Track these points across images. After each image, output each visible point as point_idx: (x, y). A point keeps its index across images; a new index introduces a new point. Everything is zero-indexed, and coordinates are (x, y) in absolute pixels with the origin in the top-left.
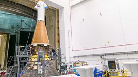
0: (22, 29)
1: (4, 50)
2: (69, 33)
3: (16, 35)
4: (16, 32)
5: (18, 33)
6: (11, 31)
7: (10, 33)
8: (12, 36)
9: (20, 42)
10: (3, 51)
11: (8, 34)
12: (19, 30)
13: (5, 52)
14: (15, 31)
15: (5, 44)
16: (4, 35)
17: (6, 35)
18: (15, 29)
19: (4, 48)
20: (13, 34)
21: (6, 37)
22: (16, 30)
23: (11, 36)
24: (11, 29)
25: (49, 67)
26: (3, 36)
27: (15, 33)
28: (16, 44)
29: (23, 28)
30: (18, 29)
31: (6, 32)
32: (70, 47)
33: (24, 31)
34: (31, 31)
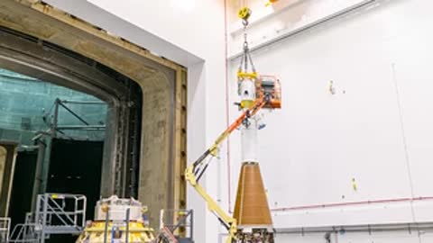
0: (58, 129)
3: (36, 150)
4: (36, 142)
5: (46, 146)
7: (16, 144)
8: (22, 155)
9: (49, 176)
11: (10, 148)
12: (48, 134)
14: (36, 138)
17: (5, 150)
18: (33, 132)
20: (26, 147)
21: (4, 158)
22: (36, 134)
23: (19, 153)
24: (19, 128)
27: (36, 144)
28: (36, 183)
29: (63, 129)
30: (43, 130)
31: (3, 140)
32: (222, 200)
33: (65, 138)
34: (91, 140)
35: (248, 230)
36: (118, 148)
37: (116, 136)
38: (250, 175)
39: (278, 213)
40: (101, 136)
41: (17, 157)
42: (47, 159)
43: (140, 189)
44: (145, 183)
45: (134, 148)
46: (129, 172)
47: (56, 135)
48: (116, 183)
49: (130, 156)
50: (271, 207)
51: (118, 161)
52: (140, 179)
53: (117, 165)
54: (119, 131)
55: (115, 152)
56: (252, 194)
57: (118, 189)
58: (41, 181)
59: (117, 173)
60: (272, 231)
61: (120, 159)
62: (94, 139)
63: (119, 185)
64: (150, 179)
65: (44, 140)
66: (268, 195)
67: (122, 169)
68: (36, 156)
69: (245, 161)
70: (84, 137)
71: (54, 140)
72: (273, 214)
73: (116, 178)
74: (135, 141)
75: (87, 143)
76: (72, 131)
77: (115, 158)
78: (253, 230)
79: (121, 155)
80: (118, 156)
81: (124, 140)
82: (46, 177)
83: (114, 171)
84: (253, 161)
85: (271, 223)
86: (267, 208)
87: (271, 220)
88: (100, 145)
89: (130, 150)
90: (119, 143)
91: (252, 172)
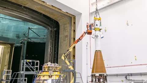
0: (29, 38)
1: (6, 64)
2: (87, 46)
3: (21, 46)
4: (21, 43)
5: (25, 44)
6: (16, 41)
7: (14, 44)
10: (5, 66)
11: (12, 45)
12: (26, 40)
13: (7, 67)
14: (21, 41)
15: (7, 57)
16: (7, 46)
17: (10, 46)
18: (20, 39)
19: (6, 62)
20: (18, 45)
21: (10, 48)
22: (21, 40)
24: (15, 38)
26: (5, 46)
28: (21, 57)
29: (31, 38)
30: (24, 39)
31: (9, 42)
32: (88, 63)
33: (31, 41)
34: (41, 42)
35: (97, 75)
36: (51, 45)
37: (50, 41)
38: (98, 55)
39: (108, 69)
40: (45, 41)
41: (15, 48)
42: (25, 49)
43: (59, 60)
44: (60, 58)
45: (57, 45)
46: (55, 54)
47: (28, 40)
48: (50, 58)
49: (55, 48)
50: (106, 67)
51: (51, 50)
52: (59, 56)
53: (50, 51)
54: (51, 39)
55: (50, 47)
56: (99, 62)
57: (51, 60)
59: (50, 54)
60: (106, 75)
61: (51, 49)
62: (43, 42)
63: (51, 58)
65: (24, 42)
66: (105, 62)
67: (52, 53)
69: (97, 50)
70: (38, 41)
71: (28, 42)
72: (106, 69)
73: (50, 56)
74: (57, 42)
75: (40, 43)
76: (35, 39)
77: (50, 48)
78: (99, 75)
79: (52, 48)
80: (51, 48)
81: (53, 42)
82: (25, 56)
83: (49, 53)
84: (99, 50)
85: (106, 72)
86: (104, 67)
87: (106, 71)
88: (45, 43)
89: (55, 46)
90: (51, 43)
91: (99, 54)
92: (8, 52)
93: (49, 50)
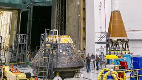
0: (35, 3)
1: (15, 29)
2: (100, 7)
3: (28, 11)
4: (28, 8)
5: (31, 9)
6: (22, 7)
7: (21, 9)
9: (33, 19)
10: (14, 30)
11: (19, 11)
12: (32, 5)
13: (16, 31)
14: (27, 6)
15: (16, 22)
16: (15, 12)
17: (17, 12)
18: (26, 4)
19: (15, 27)
20: (24, 10)
21: (17, 14)
22: (28, 5)
23: (22, 12)
24: (22, 4)
25: (71, 52)
26: (13, 12)
27: (28, 9)
28: (28, 22)
30: (30, 4)
31: (17, 8)
32: (102, 26)
33: (37, 6)
35: (115, 39)
36: (57, 8)
37: (56, 4)
38: (116, 17)
39: (130, 33)
40: (51, 4)
41: (22, 14)
42: (32, 14)
43: (66, 23)
44: (68, 21)
45: (64, 8)
46: (62, 17)
47: (34, 5)
48: (57, 21)
49: (62, 11)
50: (126, 30)
51: (57, 13)
52: (66, 20)
53: (57, 15)
54: (57, 2)
55: (56, 10)
56: (117, 24)
57: (58, 24)
58: (30, 21)
59: (57, 18)
60: (127, 40)
61: (58, 12)
62: (49, 6)
63: (58, 22)
64: (70, 19)
65: (30, 7)
66: (124, 24)
67: (59, 16)
68: (28, 13)
69: (113, 10)
70: (44, 5)
71: (34, 7)
72: (127, 33)
73: (57, 20)
74: (64, 5)
75: (46, 7)
76: (40, 3)
77: (56, 12)
78: (117, 39)
79: (58, 11)
80: (57, 11)
81: (59, 6)
82: (31, 20)
83: (56, 17)
84: (117, 10)
85: (127, 37)
87: (126, 35)
88: (51, 7)
89: (62, 8)
90: (57, 6)
91: (116, 15)
92: (16, 17)
93: (55, 14)
